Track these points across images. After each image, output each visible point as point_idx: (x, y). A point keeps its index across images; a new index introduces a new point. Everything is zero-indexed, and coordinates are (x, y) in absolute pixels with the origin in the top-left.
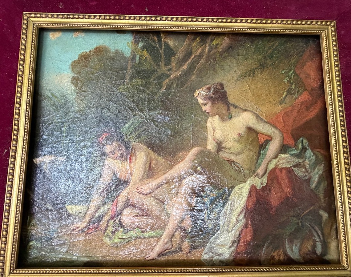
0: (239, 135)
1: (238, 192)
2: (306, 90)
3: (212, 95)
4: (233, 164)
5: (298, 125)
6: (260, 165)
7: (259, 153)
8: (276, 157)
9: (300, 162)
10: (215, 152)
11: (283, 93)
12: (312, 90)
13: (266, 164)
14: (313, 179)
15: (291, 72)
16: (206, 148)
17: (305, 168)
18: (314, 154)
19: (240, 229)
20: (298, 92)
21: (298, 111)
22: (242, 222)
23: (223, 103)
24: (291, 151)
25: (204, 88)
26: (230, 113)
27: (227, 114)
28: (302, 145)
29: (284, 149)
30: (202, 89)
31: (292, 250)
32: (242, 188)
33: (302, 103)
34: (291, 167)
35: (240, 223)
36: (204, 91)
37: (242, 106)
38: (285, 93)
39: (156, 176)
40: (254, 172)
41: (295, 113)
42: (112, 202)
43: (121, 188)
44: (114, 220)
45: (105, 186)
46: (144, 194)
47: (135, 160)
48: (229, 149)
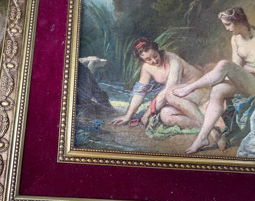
3: (233, 17)
10: (240, 65)
16: (231, 61)
23: (244, 25)
25: (227, 12)
26: (250, 33)
27: (248, 34)
36: (227, 14)
42: (151, 101)
43: (158, 89)
44: (154, 117)
45: (144, 87)
46: (180, 96)
47: (170, 67)
48: (252, 63)
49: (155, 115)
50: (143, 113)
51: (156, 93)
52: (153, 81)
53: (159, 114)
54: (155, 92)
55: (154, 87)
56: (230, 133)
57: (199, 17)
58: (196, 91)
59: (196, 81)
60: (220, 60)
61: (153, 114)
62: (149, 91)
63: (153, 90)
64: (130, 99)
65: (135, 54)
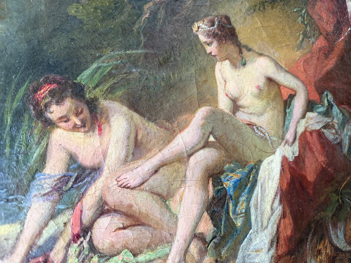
0: (258, 87)
1: (267, 167)
2: (321, 34)
4: (256, 129)
5: (320, 76)
6: (287, 129)
7: (285, 113)
8: (304, 117)
9: (329, 122)
10: (230, 113)
11: (299, 36)
12: (327, 34)
13: (295, 127)
14: (344, 142)
15: (304, 11)
16: (217, 107)
17: (335, 129)
18: (341, 111)
19: (277, 222)
20: (314, 35)
21: (318, 58)
22: (279, 210)
23: (233, 44)
24: (318, 108)
25: (206, 21)
26: (243, 58)
27: (240, 58)
28: (328, 100)
29: (310, 106)
30: (203, 21)
31: (337, 236)
32: (272, 161)
33: (320, 49)
34: (320, 129)
35: (276, 212)
36: (206, 25)
37: (255, 48)
38: (301, 36)
39: (149, 155)
40: (283, 139)
41: (315, 61)
42: (71, 209)
43: (87, 182)
44: (79, 243)
45: (55, 181)
46: (130, 187)
47: (110, 131)
48: (248, 108)
49: (82, 239)
50: (53, 240)
51: (83, 190)
52: (75, 166)
53: (90, 233)
54: (78, 188)
55: (77, 179)
56: (221, 240)
57: (161, 31)
58: (161, 170)
59: (160, 151)
60: (200, 107)
61: (76, 237)
62: (68, 188)
63: (75, 186)
64: (22, 215)
65: (33, 112)
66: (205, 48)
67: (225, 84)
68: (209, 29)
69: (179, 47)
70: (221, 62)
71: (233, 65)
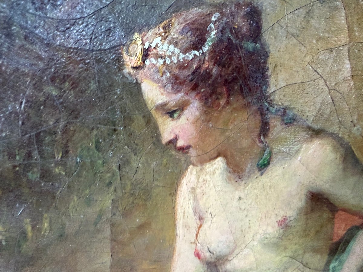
0: (284, 222)
26: (266, 147)
66: (156, 128)
67: (200, 226)
68: (182, 56)
69: (65, 131)
70: (199, 168)
71: (234, 171)
